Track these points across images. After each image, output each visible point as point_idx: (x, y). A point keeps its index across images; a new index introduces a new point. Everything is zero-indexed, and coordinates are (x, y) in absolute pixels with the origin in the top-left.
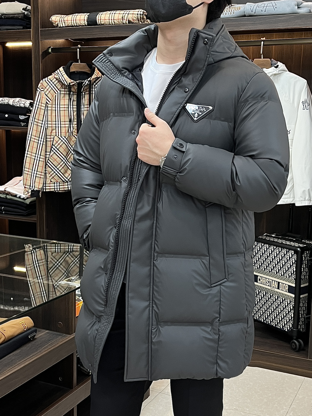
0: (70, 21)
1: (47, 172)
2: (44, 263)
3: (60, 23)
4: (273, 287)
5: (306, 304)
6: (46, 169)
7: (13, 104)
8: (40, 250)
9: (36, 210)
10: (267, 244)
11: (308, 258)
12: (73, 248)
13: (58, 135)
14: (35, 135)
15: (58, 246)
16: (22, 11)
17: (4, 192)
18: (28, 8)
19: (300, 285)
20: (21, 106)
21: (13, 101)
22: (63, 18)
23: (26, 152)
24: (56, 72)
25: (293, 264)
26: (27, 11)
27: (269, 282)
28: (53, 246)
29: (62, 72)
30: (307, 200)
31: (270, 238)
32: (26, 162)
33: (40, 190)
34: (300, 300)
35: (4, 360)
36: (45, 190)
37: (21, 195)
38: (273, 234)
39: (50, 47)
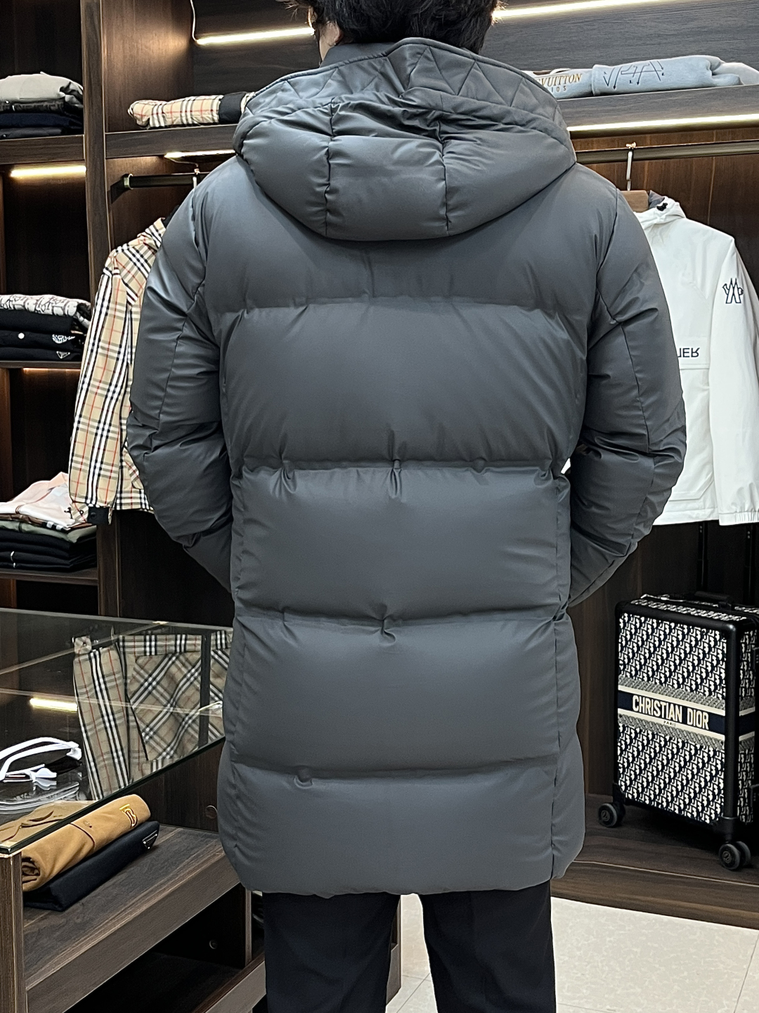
0: (178, 115)
1: (124, 464)
2: (118, 682)
3: (153, 118)
4: (672, 719)
5: (752, 756)
6: (123, 458)
7: (35, 309)
8: (109, 651)
9: (96, 556)
10: (653, 618)
11: (753, 646)
12: (185, 645)
14: (100, 379)
15: (150, 641)
16: (59, 95)
17: (15, 517)
18: (71, 87)
19: (737, 710)
20: (55, 313)
21: (35, 302)
22: (161, 107)
23: (77, 418)
24: (147, 230)
25: (718, 663)
26: (70, 94)
27: (660, 708)
28: (138, 641)
29: (160, 232)
30: (747, 511)
31: (657, 604)
32: (75, 441)
33: (109, 508)
34: (738, 746)
35: (95, 896)
36: (120, 508)
37: (56, 521)
38: (662, 596)
39: (126, 175)
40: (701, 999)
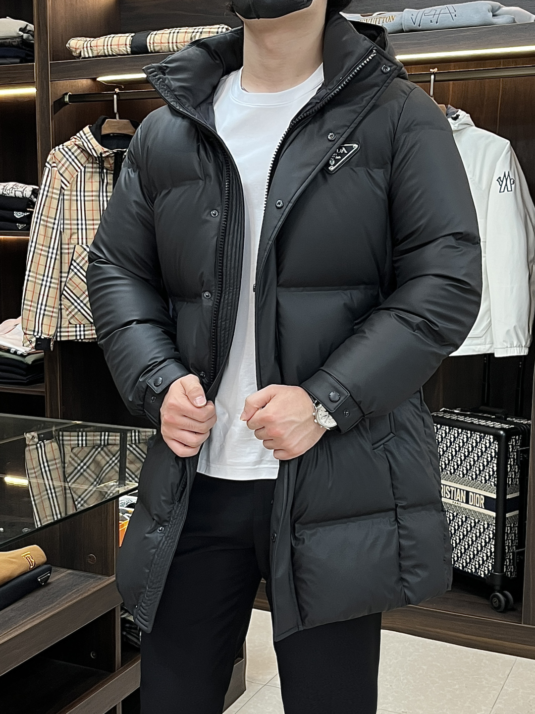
0: (102, 48)
1: (63, 307)
2: (58, 465)
3: (84, 50)
4: (458, 500)
5: (516, 528)
6: (62, 303)
7: (3, 193)
8: (51, 443)
9: (44, 375)
10: (446, 425)
11: (518, 447)
12: (108, 439)
13: (82, 243)
14: (42, 243)
15: (82, 436)
16: (18, 34)
18: (28, 28)
19: (505, 495)
20: (17, 195)
21: (3, 187)
22: (90, 42)
23: (27, 273)
24: (78, 134)
25: (492, 459)
26: (27, 33)
27: (450, 492)
28: (73, 436)
29: (87, 135)
30: (516, 347)
31: (451, 415)
32: (26, 290)
33: (51, 338)
34: (505, 521)
36: (60, 339)
37: (18, 348)
38: (455, 409)
39: (66, 94)
40: (465, 705)
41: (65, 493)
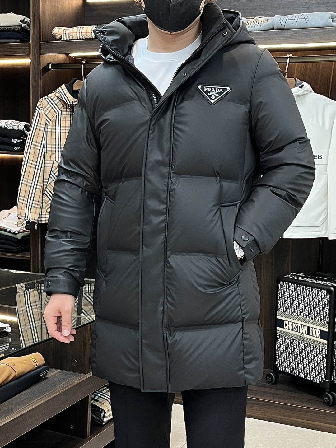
0: (76, 34)
1: (44, 201)
2: (37, 306)
3: (63, 35)
4: (302, 333)
6: (43, 199)
7: (5, 127)
8: (33, 291)
9: (29, 246)
10: (295, 284)
13: (58, 160)
14: (32, 160)
16: (19, 23)
18: (25, 20)
19: (334, 329)
20: (14, 129)
21: (5, 123)
22: (67, 30)
23: (22, 179)
24: (57, 89)
25: (325, 306)
26: (25, 23)
27: (297, 327)
29: (64, 90)
31: (298, 277)
32: (20, 190)
33: (36, 222)
34: (334, 346)
35: (16, 398)
36: (41, 222)
37: (11, 229)
38: (300, 273)
39: (50, 63)
41: (42, 325)
